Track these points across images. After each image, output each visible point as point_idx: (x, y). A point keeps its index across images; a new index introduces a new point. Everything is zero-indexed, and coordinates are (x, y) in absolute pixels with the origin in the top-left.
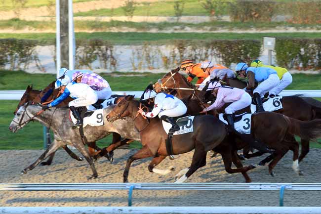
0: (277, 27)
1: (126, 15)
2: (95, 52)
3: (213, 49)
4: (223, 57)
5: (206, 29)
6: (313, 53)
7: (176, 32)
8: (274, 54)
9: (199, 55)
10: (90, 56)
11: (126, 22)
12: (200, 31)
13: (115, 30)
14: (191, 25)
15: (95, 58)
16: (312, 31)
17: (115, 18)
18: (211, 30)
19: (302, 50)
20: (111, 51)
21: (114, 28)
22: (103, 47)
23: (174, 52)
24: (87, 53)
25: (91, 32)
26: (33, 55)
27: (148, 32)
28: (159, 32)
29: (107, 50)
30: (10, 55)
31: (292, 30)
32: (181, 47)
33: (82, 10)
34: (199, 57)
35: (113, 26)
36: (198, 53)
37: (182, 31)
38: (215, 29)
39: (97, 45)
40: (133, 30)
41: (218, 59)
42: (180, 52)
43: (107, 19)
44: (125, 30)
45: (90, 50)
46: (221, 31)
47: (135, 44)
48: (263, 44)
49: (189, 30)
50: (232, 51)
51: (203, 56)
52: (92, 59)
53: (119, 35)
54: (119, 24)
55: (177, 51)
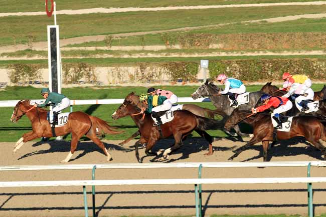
0: (213, 53)
1: (107, 46)
2: (82, 72)
3: (165, 69)
4: (172, 75)
5: (163, 55)
6: (235, 70)
7: (141, 57)
8: (208, 71)
9: (155, 73)
10: (78, 75)
11: (106, 50)
12: (159, 56)
13: (98, 56)
14: (152, 52)
15: (82, 76)
16: (237, 55)
17: (99, 48)
18: (166, 55)
19: (228, 68)
20: (93, 71)
21: (98, 55)
22: (88, 69)
23: (137, 71)
24: (76, 73)
25: (81, 58)
26: (38, 75)
27: (122, 57)
28: (130, 57)
29: (90, 70)
30: (22, 75)
31: (223, 54)
32: (143, 68)
33: (77, 43)
34: (155, 74)
35: (97, 53)
36: (154, 71)
37: (146, 56)
38: (169, 55)
39: (83, 67)
40: (111, 56)
41: (168, 75)
42: (142, 71)
43: (93, 48)
44: (106, 56)
45: (78, 71)
46: (173, 55)
47: (110, 66)
48: (200, 64)
49: (150, 55)
50: (178, 69)
51: (158, 74)
52: (80, 77)
53: (101, 59)
54: (102, 52)
55: (139, 71)
